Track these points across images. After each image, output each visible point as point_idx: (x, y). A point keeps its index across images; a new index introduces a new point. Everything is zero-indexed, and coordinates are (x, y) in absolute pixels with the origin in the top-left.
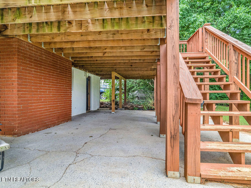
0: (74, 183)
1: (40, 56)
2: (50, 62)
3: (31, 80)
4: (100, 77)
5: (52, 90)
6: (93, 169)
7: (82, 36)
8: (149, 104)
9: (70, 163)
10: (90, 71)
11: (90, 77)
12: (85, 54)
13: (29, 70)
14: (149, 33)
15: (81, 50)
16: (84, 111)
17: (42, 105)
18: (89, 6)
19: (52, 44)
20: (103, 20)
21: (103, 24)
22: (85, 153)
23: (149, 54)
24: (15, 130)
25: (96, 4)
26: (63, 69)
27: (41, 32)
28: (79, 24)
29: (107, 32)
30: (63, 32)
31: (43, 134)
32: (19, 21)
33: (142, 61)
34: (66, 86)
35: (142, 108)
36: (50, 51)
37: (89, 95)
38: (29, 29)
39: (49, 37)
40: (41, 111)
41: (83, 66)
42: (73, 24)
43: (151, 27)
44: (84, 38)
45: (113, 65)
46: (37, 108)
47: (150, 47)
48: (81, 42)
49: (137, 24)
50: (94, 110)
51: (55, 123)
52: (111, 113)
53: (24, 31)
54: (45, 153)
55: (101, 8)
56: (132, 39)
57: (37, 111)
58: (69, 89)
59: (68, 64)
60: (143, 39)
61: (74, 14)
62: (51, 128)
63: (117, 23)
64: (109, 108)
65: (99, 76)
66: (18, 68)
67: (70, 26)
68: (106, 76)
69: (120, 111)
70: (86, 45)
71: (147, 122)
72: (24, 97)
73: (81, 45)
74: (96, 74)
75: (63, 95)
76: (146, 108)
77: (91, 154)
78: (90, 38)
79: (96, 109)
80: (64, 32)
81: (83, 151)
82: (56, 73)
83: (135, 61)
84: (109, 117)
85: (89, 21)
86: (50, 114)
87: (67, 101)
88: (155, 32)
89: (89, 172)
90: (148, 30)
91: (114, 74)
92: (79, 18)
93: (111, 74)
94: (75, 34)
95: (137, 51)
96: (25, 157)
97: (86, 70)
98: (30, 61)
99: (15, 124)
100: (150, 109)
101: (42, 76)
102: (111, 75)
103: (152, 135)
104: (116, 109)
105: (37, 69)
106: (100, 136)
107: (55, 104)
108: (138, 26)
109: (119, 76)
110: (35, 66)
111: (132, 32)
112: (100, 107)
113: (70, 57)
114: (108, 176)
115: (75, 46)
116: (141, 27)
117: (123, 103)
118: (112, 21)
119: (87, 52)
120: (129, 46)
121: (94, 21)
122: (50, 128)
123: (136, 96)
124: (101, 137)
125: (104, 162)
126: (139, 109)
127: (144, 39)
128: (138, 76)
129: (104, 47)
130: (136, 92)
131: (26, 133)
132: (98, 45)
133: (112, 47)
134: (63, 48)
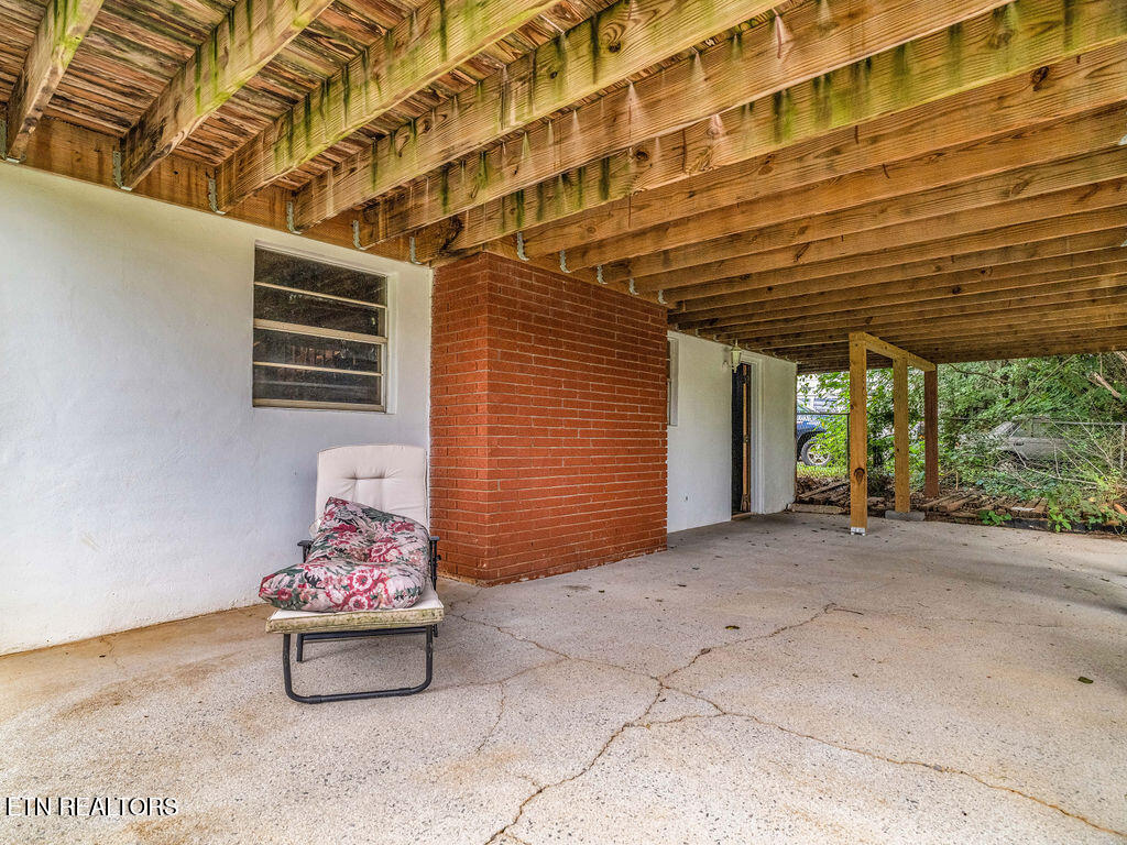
0: (628, 804)
1: (554, 303)
2: (587, 321)
3: (528, 390)
4: (794, 365)
5: (596, 425)
6: (713, 770)
7: (692, 194)
8: (1092, 500)
9: (631, 720)
10: (748, 341)
11: (749, 366)
12: (714, 269)
13: (519, 357)
14: (1050, 92)
15: (697, 254)
16: (724, 515)
17: (561, 481)
18: (705, 65)
19: (591, 252)
20: (777, 97)
21: (777, 119)
22: (696, 693)
23: (1065, 208)
24: (483, 564)
25: (736, 41)
26: (634, 341)
27: (550, 218)
28: (674, 149)
29: (800, 152)
30: (619, 198)
31: (563, 587)
32: (487, 196)
33: (1019, 258)
34: (643, 409)
35: (1038, 516)
36: (588, 281)
37: (745, 445)
38: (515, 215)
39: (578, 230)
40: (559, 502)
41: (713, 321)
42: (655, 157)
43: (1053, 51)
44: (702, 203)
45: (853, 302)
46: (544, 493)
47: (1068, 168)
48: (691, 225)
49: (955, 66)
50: (769, 511)
51: (606, 553)
52: (847, 530)
53: (504, 225)
54: (553, 657)
55: (757, 50)
56: (939, 154)
57: (547, 503)
58: (655, 419)
59: (653, 320)
60: (1008, 135)
61: (649, 114)
62: (590, 571)
63: (845, 93)
64: (843, 506)
65: (792, 359)
66: (490, 355)
67: (642, 170)
68: (825, 356)
69: (896, 522)
70: (714, 230)
71: (1062, 598)
72: (508, 452)
73: (693, 236)
74: (775, 350)
75: (632, 443)
76: (1066, 517)
77: (719, 701)
78: (725, 197)
79: (779, 509)
80: (623, 195)
81: (686, 682)
82: (609, 362)
83: (974, 265)
84: (836, 548)
85: (713, 127)
86: (587, 518)
87: (648, 468)
88: (1090, 76)
89: (695, 781)
90: (1042, 76)
91: (862, 344)
92: (669, 124)
93: (847, 343)
94: (664, 194)
95: (979, 209)
96: (495, 659)
97: (729, 337)
98: (524, 327)
99: (482, 542)
100: (1096, 527)
101: (560, 374)
102: (848, 348)
103: (1082, 680)
104: (878, 513)
105: (546, 352)
106: (774, 630)
107: (606, 479)
108: (967, 71)
109: (889, 351)
110: (540, 341)
111: (934, 118)
112: (799, 501)
113: (660, 293)
114: (774, 825)
115: (671, 242)
116: (983, 75)
117: (920, 485)
118: (817, 93)
119: (723, 262)
120: (924, 193)
121: (736, 116)
122: (586, 568)
123: (1004, 448)
124: (778, 638)
125: (770, 756)
126: (1017, 522)
127: (1018, 135)
128: (1011, 339)
129: (796, 221)
130: (1002, 428)
131: (512, 578)
132: (763, 218)
133: (832, 217)
134: (629, 261)
